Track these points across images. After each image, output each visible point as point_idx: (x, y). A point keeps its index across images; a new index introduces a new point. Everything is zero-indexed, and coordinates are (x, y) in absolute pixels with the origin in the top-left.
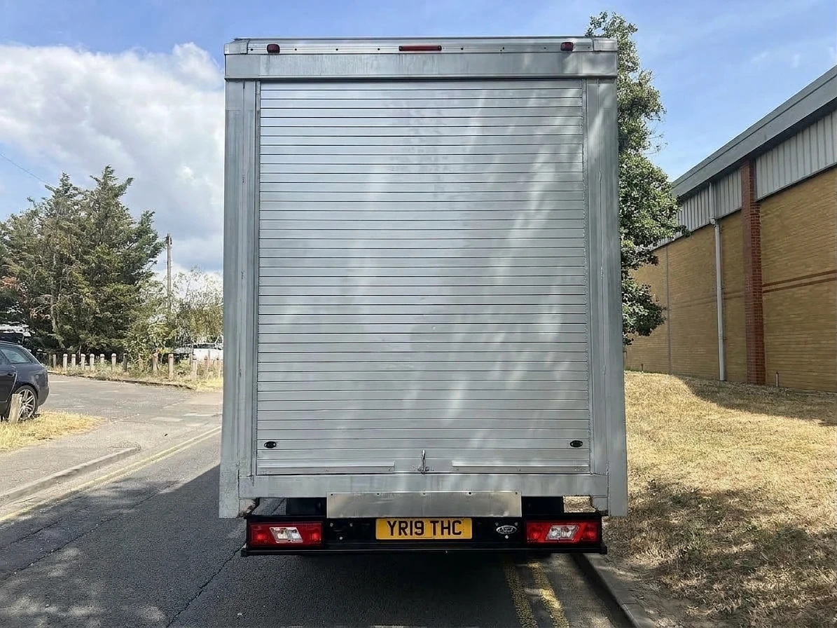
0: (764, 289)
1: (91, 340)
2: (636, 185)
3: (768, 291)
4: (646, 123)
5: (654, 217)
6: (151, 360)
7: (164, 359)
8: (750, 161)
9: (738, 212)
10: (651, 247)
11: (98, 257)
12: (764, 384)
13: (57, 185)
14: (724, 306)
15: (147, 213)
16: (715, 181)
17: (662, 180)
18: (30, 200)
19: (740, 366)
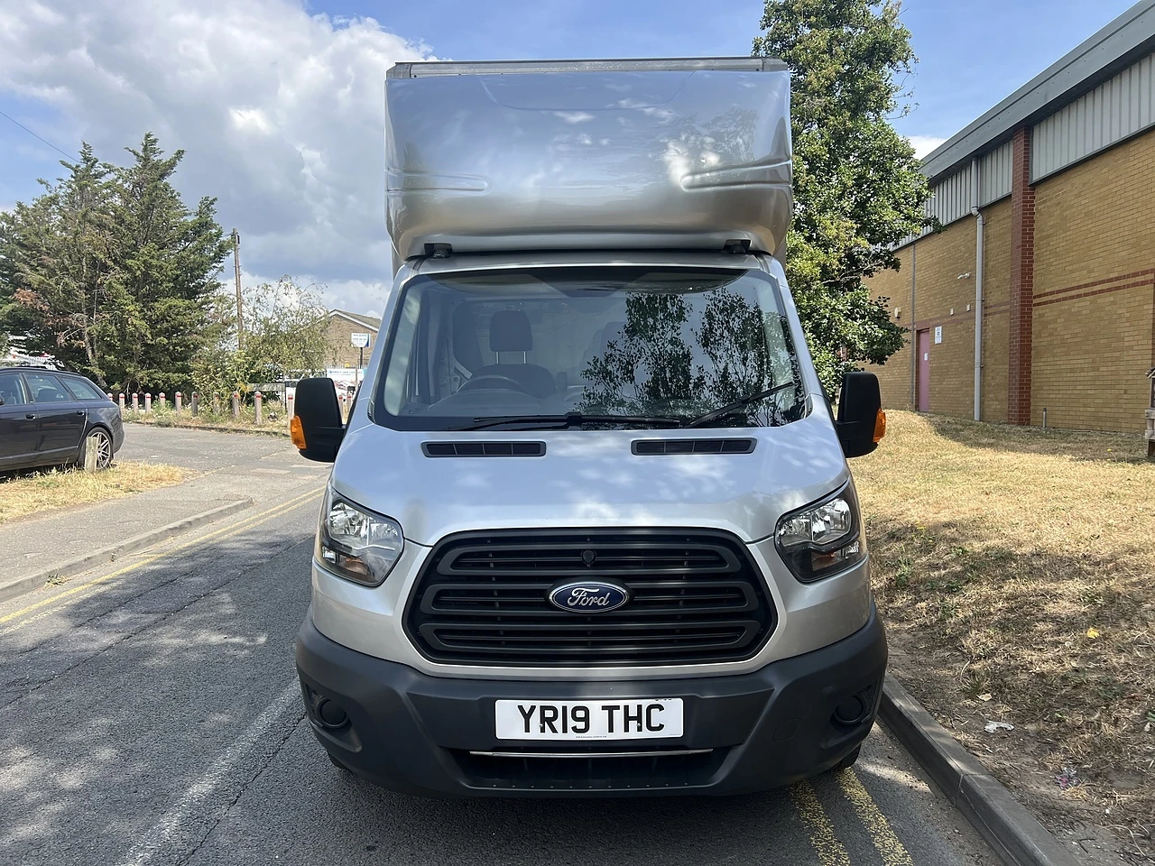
0: (1035, 301)
1: (142, 375)
2: (874, 163)
3: (1039, 304)
4: (891, 75)
5: (896, 206)
6: (231, 401)
7: (249, 399)
8: (1026, 130)
9: (1007, 198)
10: (890, 247)
11: (144, 262)
12: (1028, 424)
13: (77, 160)
14: (984, 325)
15: (207, 199)
16: (981, 155)
17: (908, 155)
18: (41, 182)
19: (1000, 402)
